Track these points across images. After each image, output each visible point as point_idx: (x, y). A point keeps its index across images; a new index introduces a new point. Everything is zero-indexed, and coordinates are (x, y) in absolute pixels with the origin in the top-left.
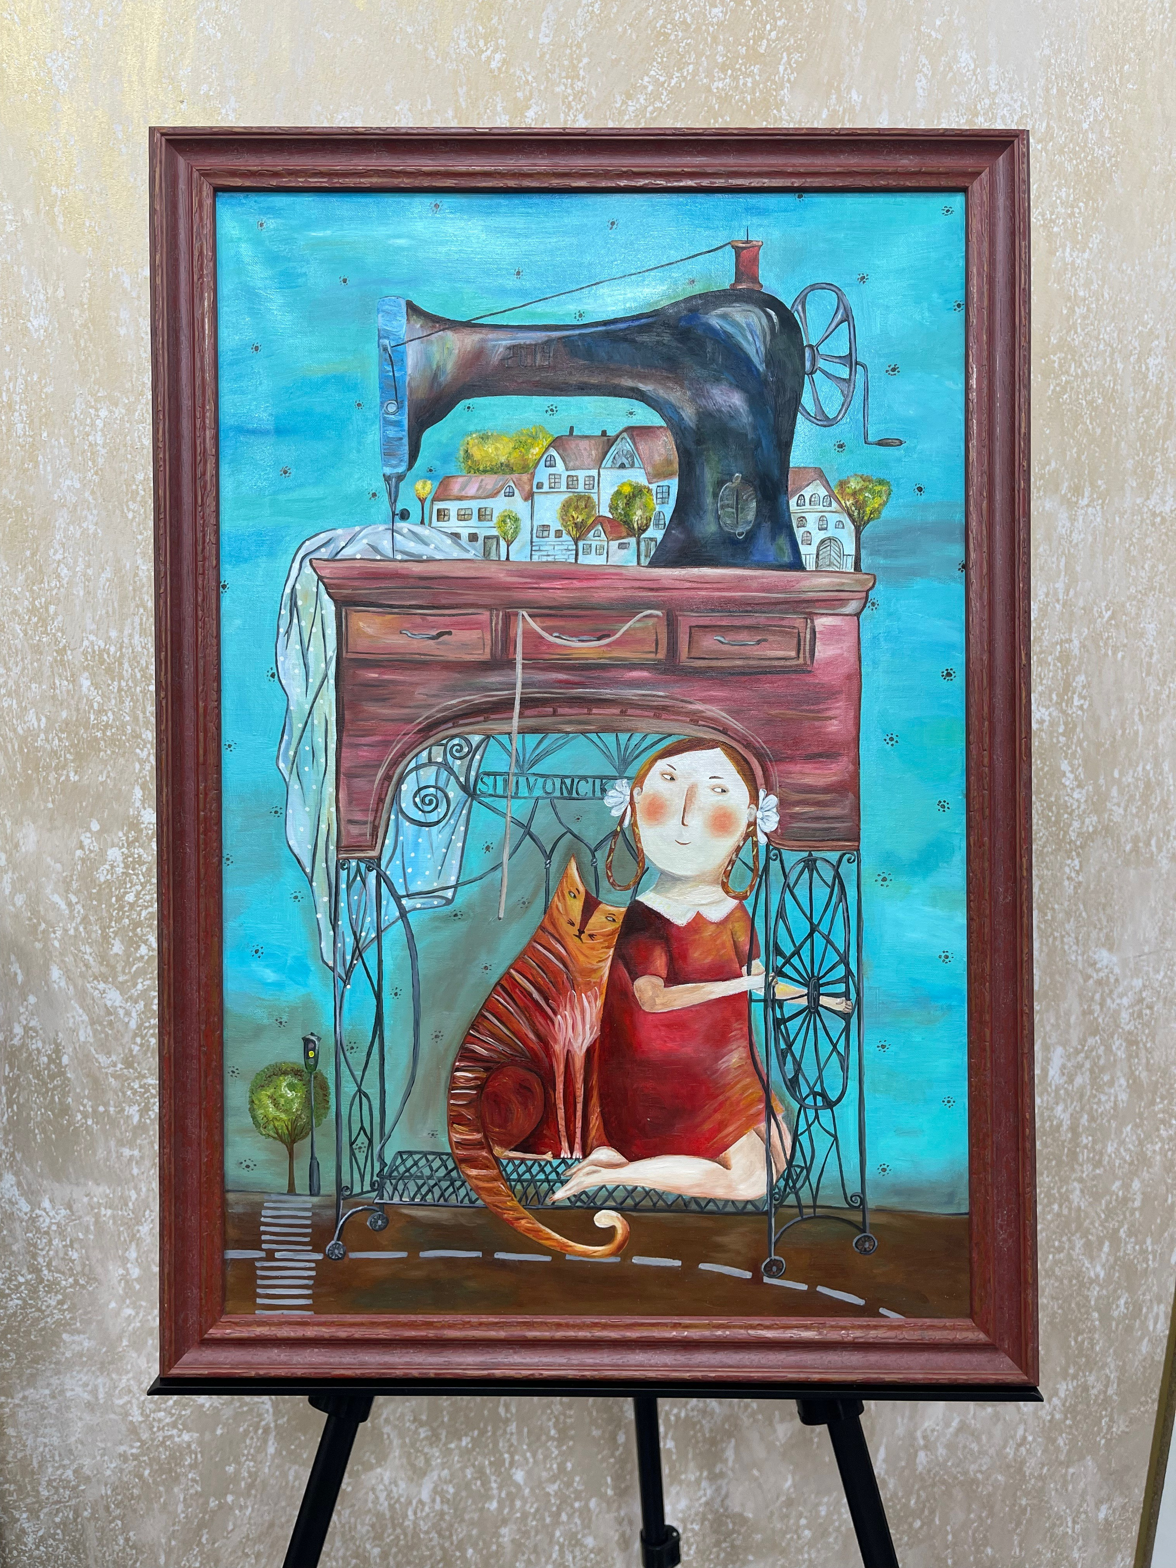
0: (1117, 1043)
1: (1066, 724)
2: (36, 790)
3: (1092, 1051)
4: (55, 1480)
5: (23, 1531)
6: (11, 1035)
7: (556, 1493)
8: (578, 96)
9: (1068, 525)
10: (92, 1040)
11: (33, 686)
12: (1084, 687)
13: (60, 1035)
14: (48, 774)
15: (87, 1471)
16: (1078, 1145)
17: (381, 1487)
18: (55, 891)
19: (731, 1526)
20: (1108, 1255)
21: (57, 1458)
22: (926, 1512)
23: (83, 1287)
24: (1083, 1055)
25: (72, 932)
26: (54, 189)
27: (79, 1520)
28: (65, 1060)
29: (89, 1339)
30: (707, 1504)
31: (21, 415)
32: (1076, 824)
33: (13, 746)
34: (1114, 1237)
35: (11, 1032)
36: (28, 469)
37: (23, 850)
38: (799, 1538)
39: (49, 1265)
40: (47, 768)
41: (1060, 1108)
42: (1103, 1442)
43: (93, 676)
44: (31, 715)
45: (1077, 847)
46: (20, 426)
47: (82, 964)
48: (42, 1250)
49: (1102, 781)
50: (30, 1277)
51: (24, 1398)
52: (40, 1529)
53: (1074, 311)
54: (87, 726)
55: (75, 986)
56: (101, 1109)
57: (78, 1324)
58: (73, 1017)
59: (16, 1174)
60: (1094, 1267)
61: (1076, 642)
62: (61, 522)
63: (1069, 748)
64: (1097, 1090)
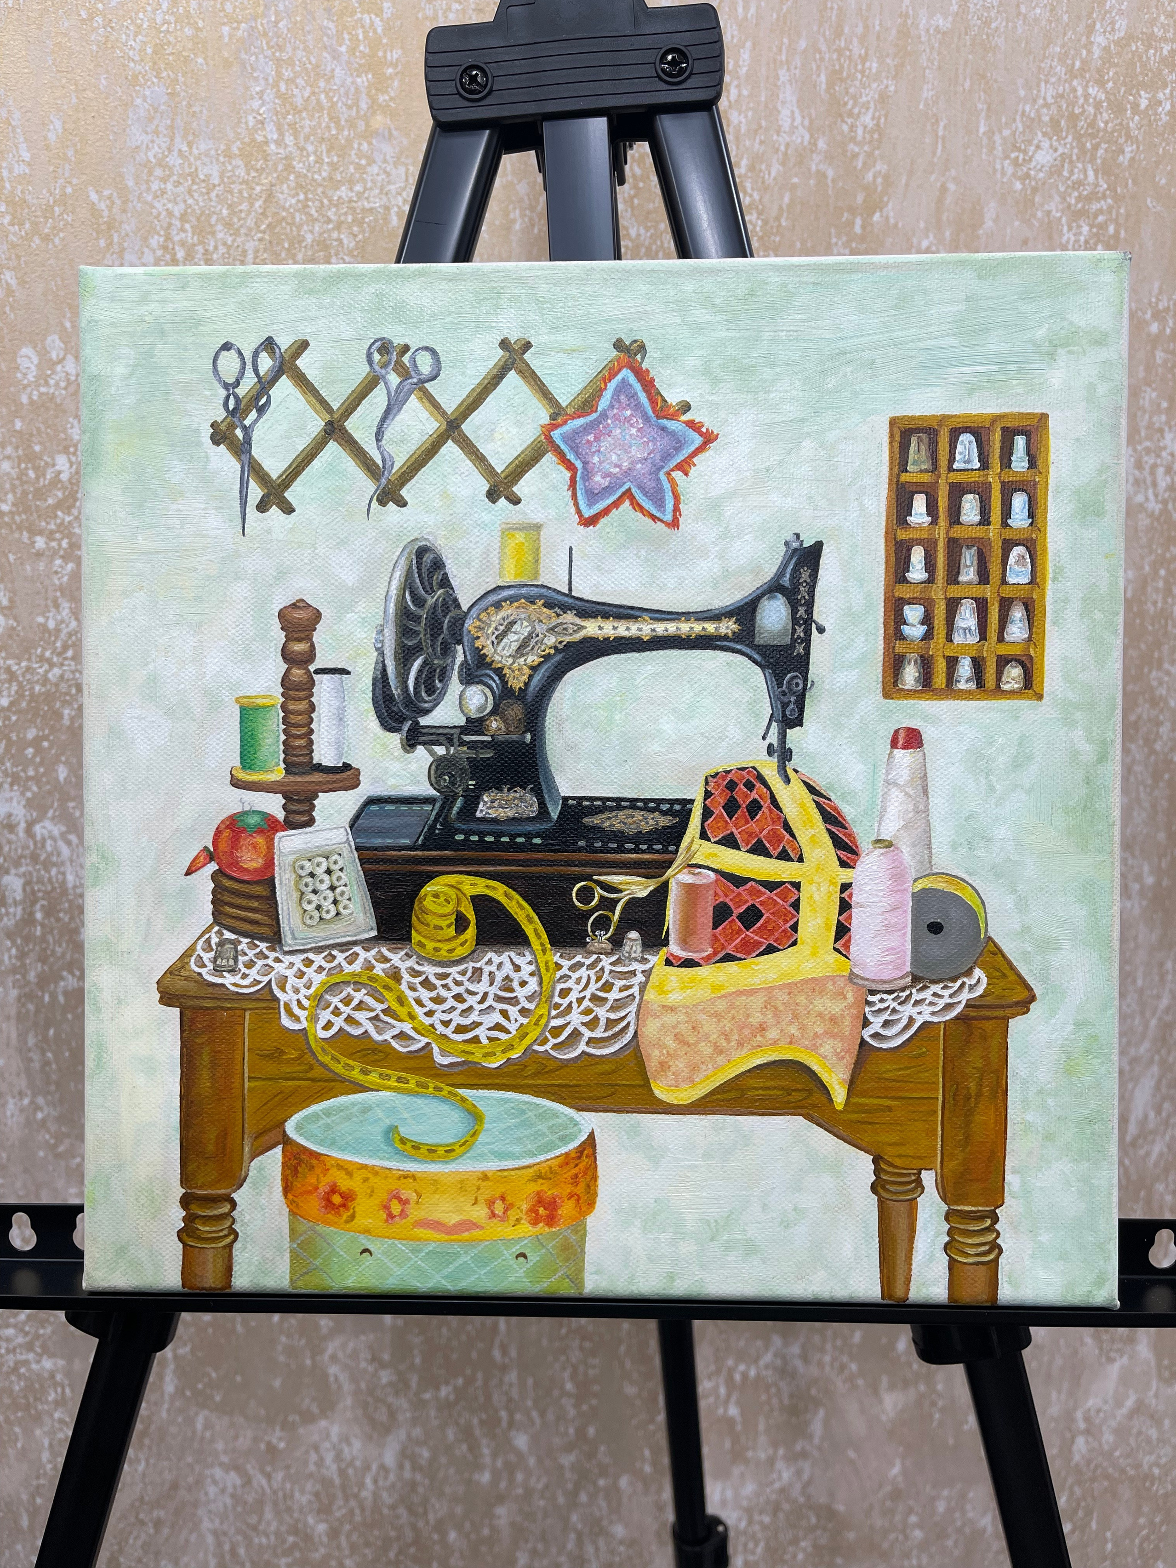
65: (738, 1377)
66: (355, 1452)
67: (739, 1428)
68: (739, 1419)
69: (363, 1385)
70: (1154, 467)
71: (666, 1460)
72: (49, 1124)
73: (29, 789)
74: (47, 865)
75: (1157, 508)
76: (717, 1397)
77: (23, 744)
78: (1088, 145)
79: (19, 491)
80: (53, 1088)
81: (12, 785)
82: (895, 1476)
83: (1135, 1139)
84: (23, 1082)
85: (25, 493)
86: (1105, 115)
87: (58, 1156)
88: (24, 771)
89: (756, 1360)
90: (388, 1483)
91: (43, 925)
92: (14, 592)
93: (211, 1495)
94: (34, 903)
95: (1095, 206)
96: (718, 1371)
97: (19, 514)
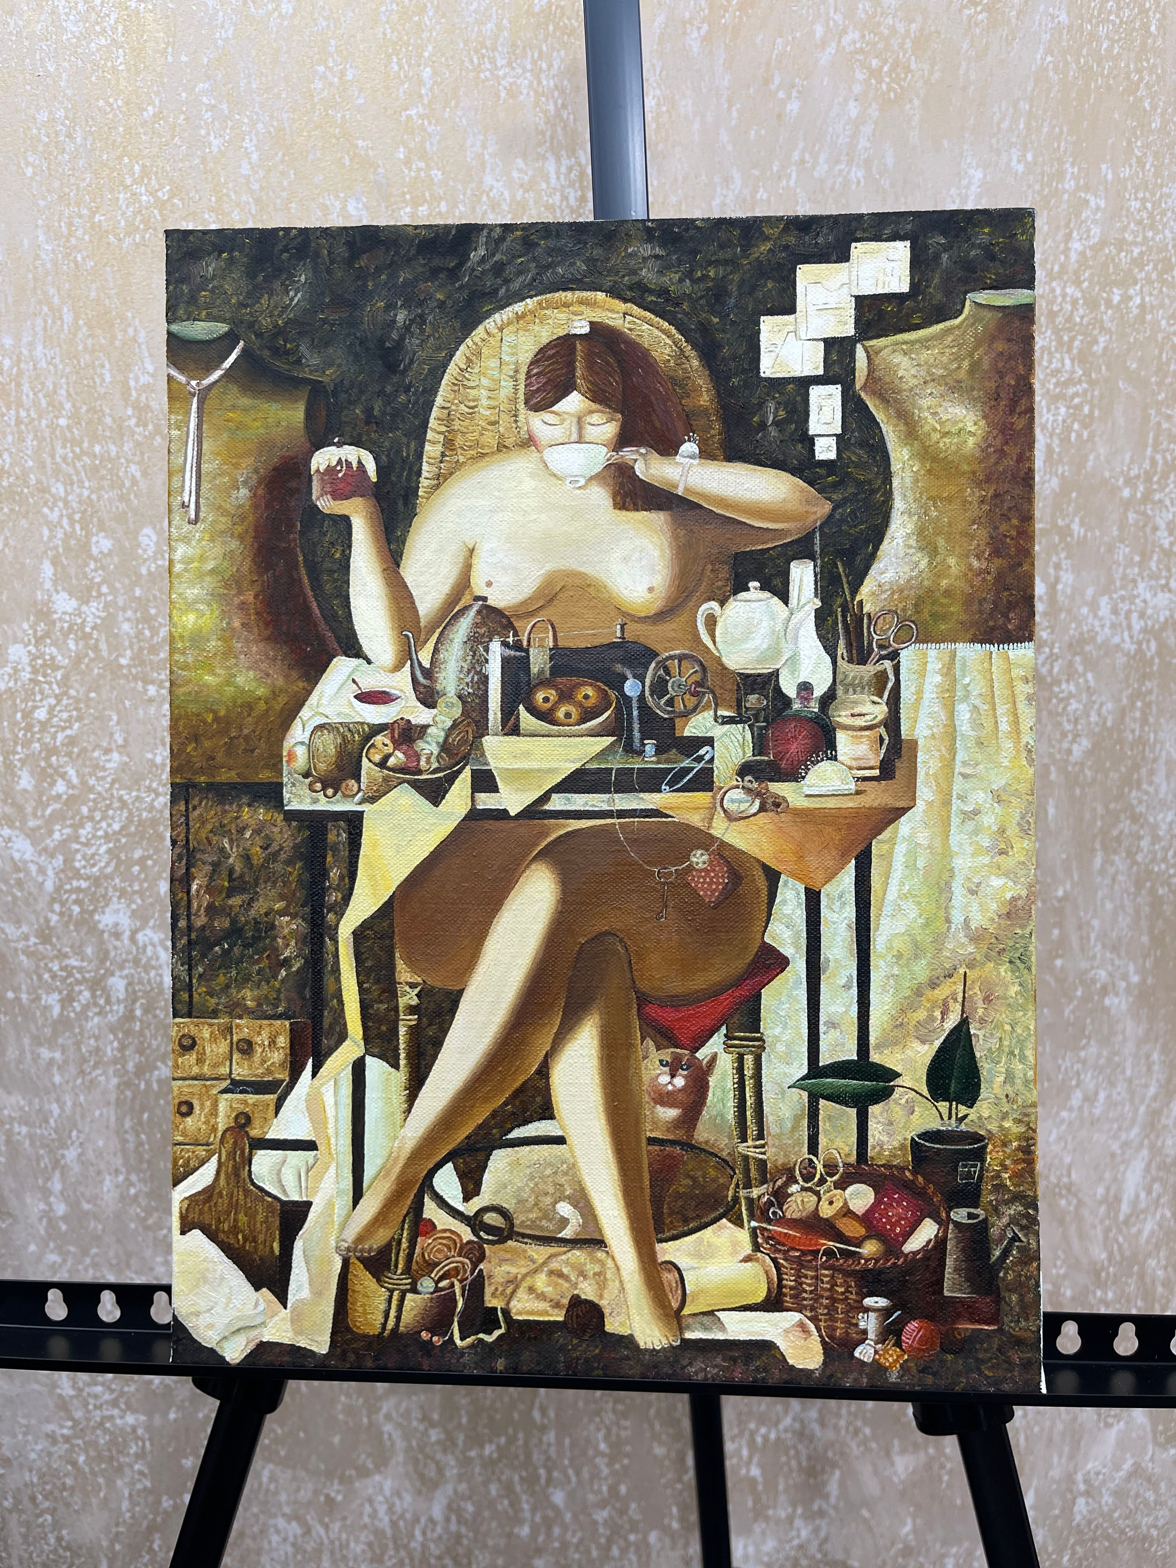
65: (759, 1440)
66: (405, 1506)
67: (760, 1488)
68: (760, 1479)
69: (414, 1443)
70: (1128, 613)
71: (694, 1517)
72: (140, 1199)
73: (134, 902)
74: (147, 968)
75: (1133, 647)
76: (740, 1458)
77: (130, 863)
78: (1066, 338)
79: (136, 648)
80: (145, 1166)
81: (119, 898)
82: (907, 1535)
83: (1128, 1218)
84: (118, 1161)
85: (141, 649)
86: (1081, 312)
87: (147, 1228)
88: (131, 886)
89: (777, 1424)
90: (435, 1535)
91: (141, 1021)
92: (128, 732)
93: (274, 1544)
94: (134, 1001)
95: (1071, 391)
96: (741, 1434)
97: (135, 666)
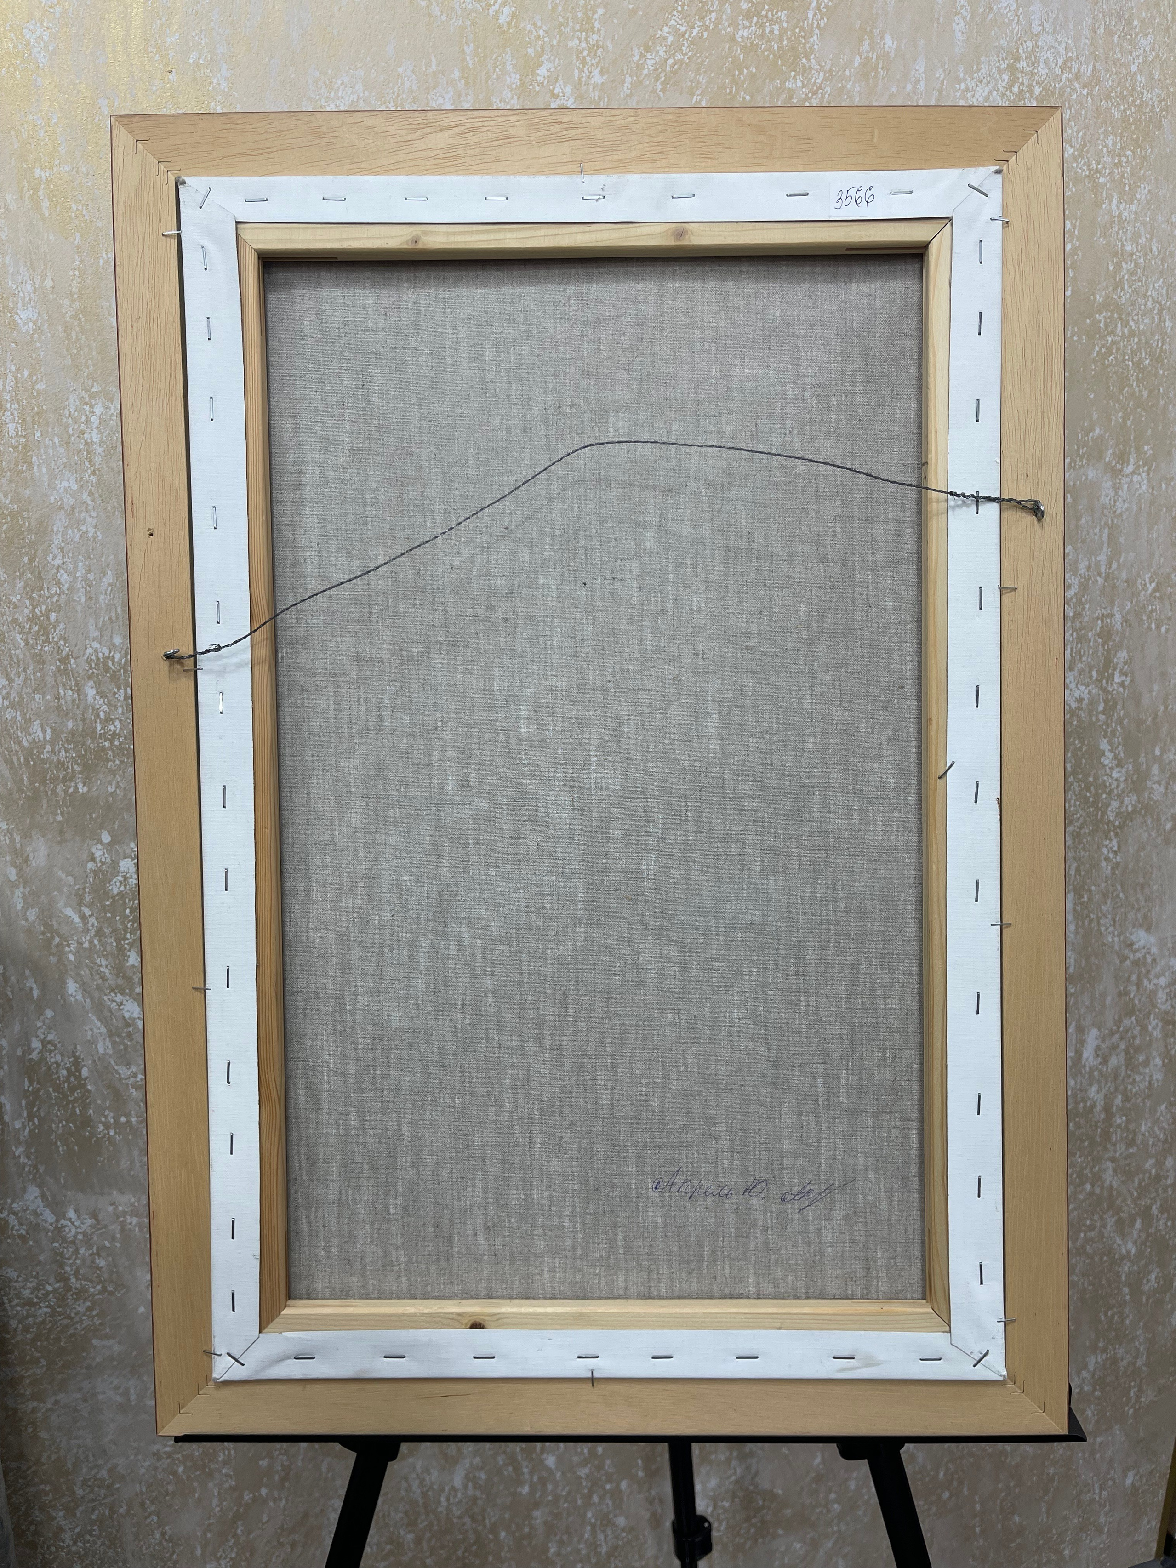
0: (1154, 1023)
1: (1106, 702)
2: (45, 803)
3: (1127, 1031)
4: (89, 1479)
5: (60, 1529)
6: (29, 1050)
7: (587, 1476)
8: (593, 49)
9: (1113, 494)
10: (110, 1051)
11: (37, 696)
12: (1125, 663)
13: (79, 1047)
14: (55, 786)
15: (121, 1470)
16: (1111, 1126)
17: (414, 1475)
18: (67, 905)
19: (761, 1503)
20: (1140, 1231)
21: (91, 1459)
22: (955, 1483)
23: (111, 1293)
24: (1117, 1036)
25: (86, 945)
26: (37, 171)
27: (115, 1516)
28: (85, 1072)
29: (119, 1343)
30: (737, 1482)
31: (12, 414)
32: (1115, 804)
33: (19, 759)
34: (1146, 1214)
35: (29, 1046)
36: (22, 472)
37: (34, 864)
38: (828, 1511)
39: (76, 1273)
40: (55, 780)
41: (1094, 1089)
42: (1131, 1411)
43: (98, 685)
44: (36, 727)
45: (1115, 827)
46: (12, 426)
47: (97, 977)
48: (69, 1259)
49: (1142, 759)
50: (57, 1285)
51: (56, 1402)
52: (78, 1526)
53: (1121, 267)
54: (93, 735)
55: (92, 999)
56: (123, 1119)
57: (108, 1330)
58: (91, 1030)
59: (39, 1186)
60: (1125, 1244)
61: (1118, 617)
62: (58, 526)
63: (1108, 726)
64: (1132, 1070)
82: (818, 1465)
